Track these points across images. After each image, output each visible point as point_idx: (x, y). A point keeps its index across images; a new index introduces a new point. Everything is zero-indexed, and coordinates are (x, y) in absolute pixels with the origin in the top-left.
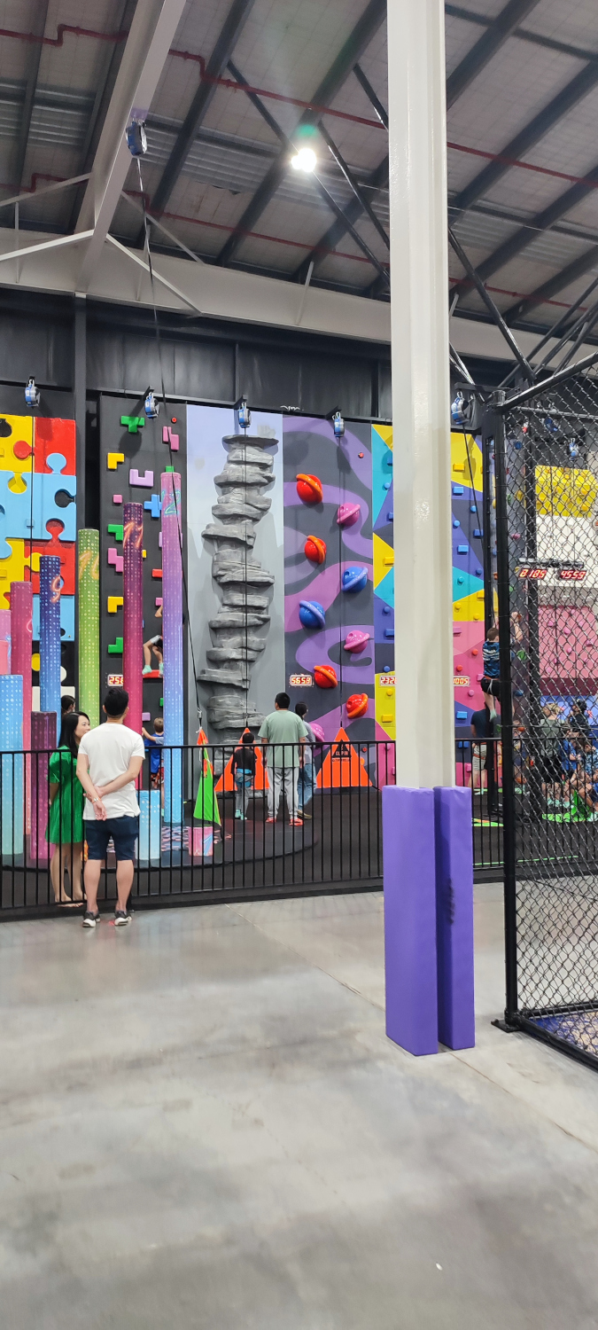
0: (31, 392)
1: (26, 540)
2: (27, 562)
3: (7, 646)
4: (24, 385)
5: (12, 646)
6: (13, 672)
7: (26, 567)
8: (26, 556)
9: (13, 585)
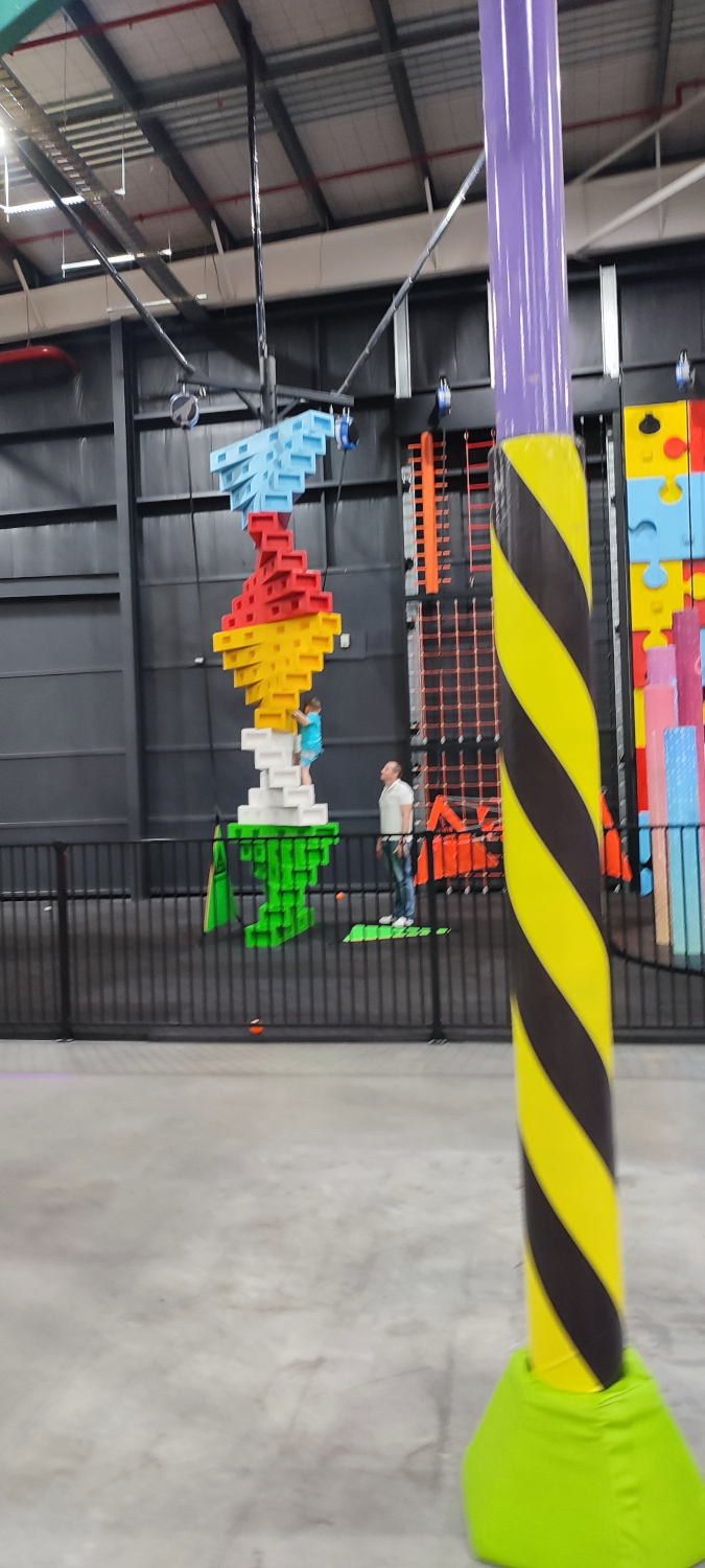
0: (683, 371)
1: (685, 561)
2: (687, 587)
3: (673, 691)
4: (673, 365)
5: (678, 689)
6: (682, 722)
7: (686, 595)
8: (686, 579)
9: (675, 616)
